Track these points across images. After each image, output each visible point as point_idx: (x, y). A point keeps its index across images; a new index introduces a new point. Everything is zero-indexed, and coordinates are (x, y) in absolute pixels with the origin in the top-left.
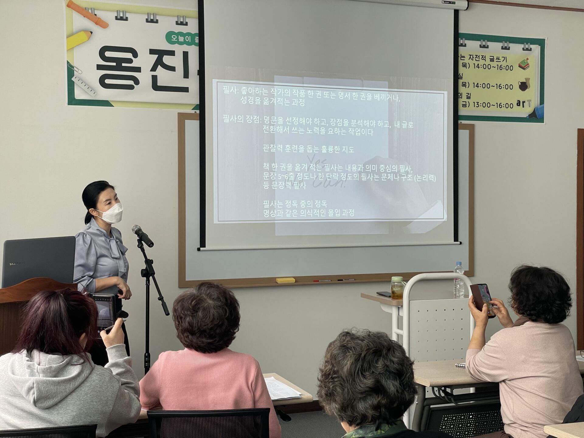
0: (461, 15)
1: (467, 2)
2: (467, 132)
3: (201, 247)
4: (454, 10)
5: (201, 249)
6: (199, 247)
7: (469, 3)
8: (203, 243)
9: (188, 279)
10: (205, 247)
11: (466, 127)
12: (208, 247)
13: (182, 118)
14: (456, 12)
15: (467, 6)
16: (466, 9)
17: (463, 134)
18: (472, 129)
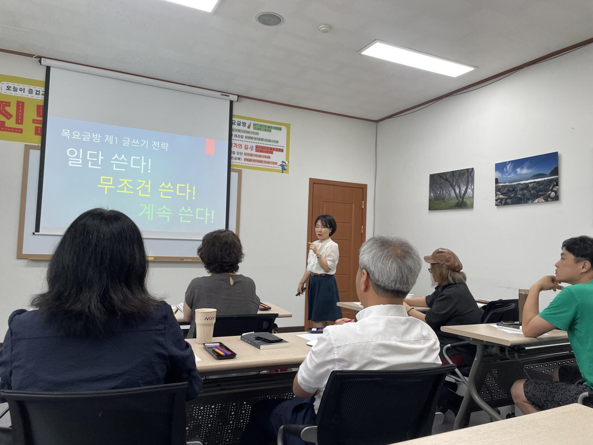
0: (235, 105)
1: (237, 97)
2: (237, 174)
3: (36, 232)
4: (229, 101)
5: (35, 233)
6: (34, 232)
7: (239, 98)
8: (37, 229)
9: (24, 252)
10: (39, 232)
11: (236, 171)
12: (41, 232)
13: (27, 149)
14: (231, 102)
15: (237, 99)
16: (237, 100)
17: (234, 176)
18: (240, 172)
